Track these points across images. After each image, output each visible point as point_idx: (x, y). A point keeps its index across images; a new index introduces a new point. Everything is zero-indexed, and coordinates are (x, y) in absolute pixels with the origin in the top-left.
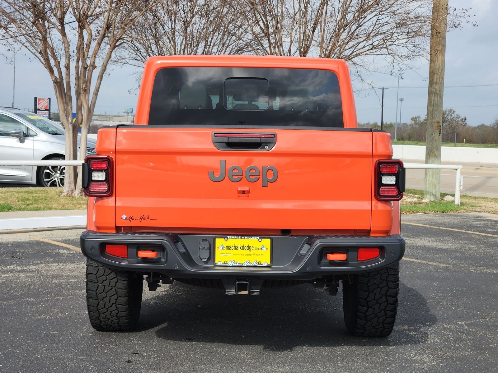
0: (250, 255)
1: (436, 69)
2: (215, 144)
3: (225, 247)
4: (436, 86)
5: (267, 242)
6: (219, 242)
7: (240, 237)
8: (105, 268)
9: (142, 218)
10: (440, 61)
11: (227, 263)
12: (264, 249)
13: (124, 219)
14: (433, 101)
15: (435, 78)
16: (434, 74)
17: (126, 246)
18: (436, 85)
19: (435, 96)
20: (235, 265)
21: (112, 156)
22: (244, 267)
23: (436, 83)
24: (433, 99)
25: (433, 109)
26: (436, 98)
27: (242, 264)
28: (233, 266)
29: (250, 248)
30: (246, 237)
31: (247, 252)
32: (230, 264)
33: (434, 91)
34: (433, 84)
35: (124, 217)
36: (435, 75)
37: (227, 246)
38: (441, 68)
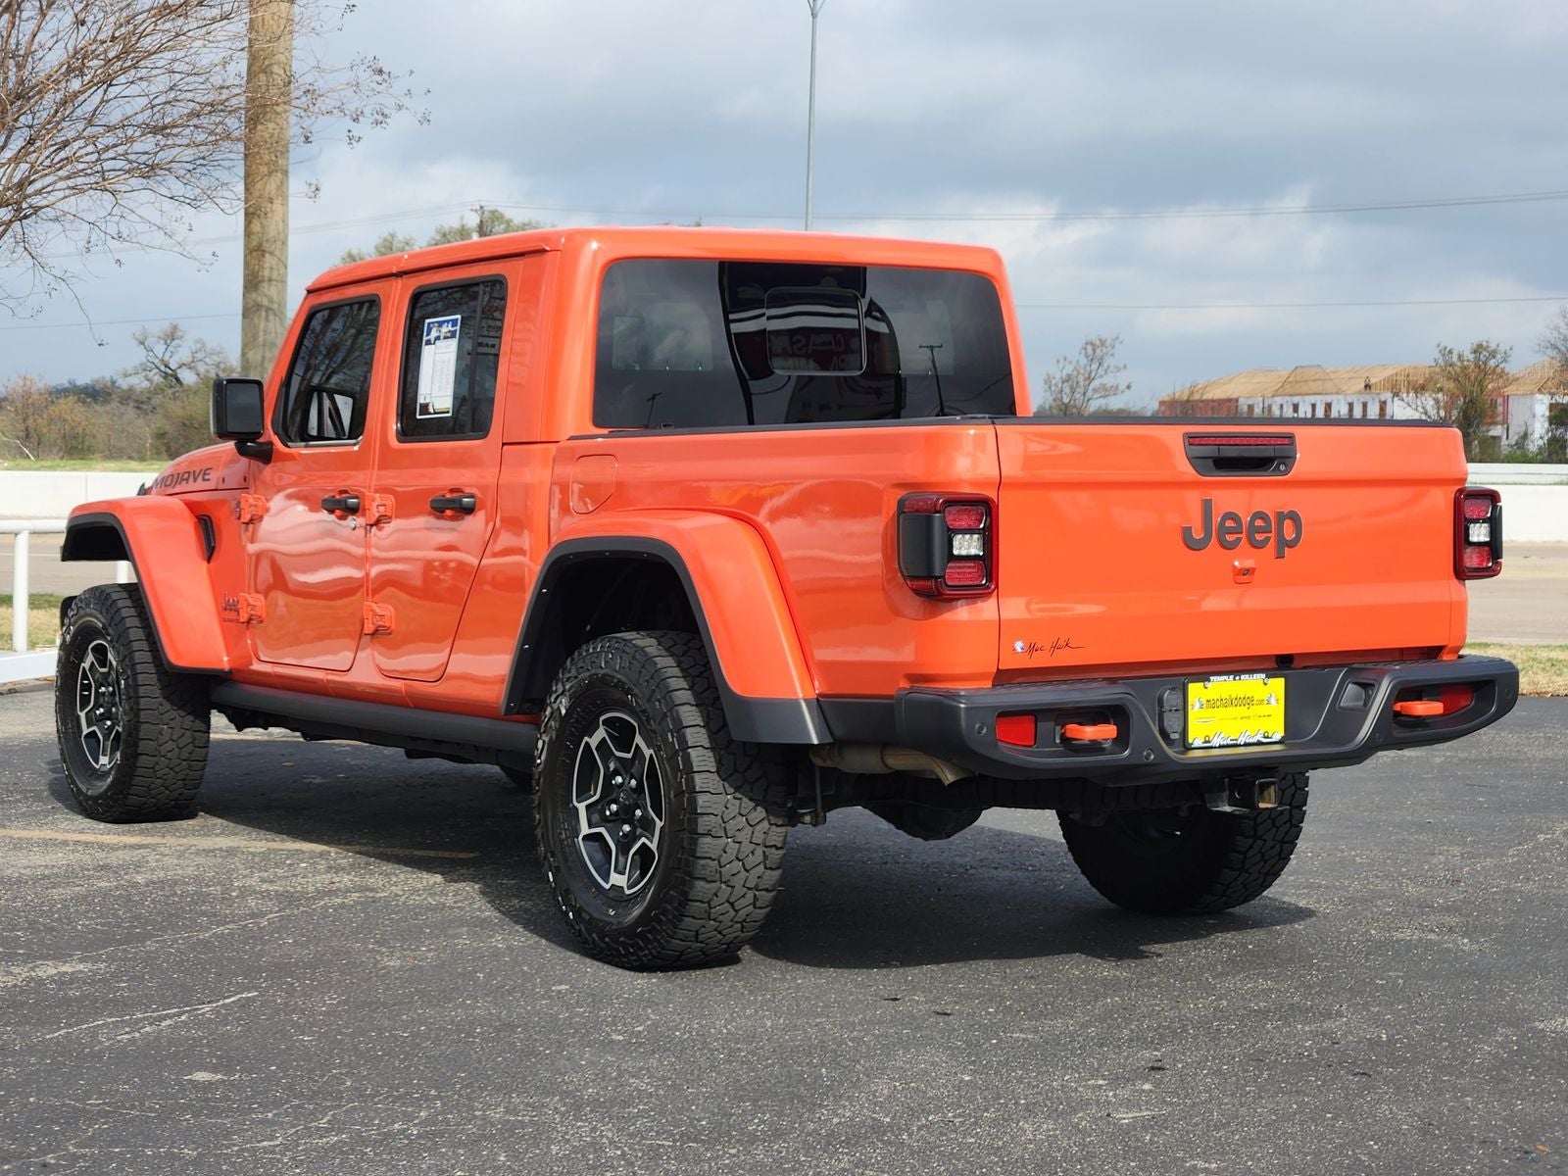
0: (1248, 718)
1: (267, 241)
2: (1193, 460)
3: (1204, 702)
4: (269, 290)
5: (1278, 685)
6: (1195, 690)
7: (1232, 677)
8: (740, 796)
9: (1055, 647)
10: (278, 217)
11: (1209, 742)
12: (1273, 701)
13: (1019, 650)
14: (261, 333)
15: (267, 265)
16: (263, 256)
17: (1031, 717)
18: (270, 285)
19: (267, 319)
20: (1225, 743)
21: (991, 494)
22: (1240, 745)
23: (270, 280)
24: (262, 326)
25: (263, 358)
26: (271, 325)
27: (1236, 740)
28: (1221, 747)
29: (1247, 701)
30: (1242, 677)
31: (1242, 711)
32: (1216, 742)
33: (265, 302)
34: (262, 281)
35: (1019, 646)
36: (267, 255)
37: (1208, 701)
38: (281, 237)
